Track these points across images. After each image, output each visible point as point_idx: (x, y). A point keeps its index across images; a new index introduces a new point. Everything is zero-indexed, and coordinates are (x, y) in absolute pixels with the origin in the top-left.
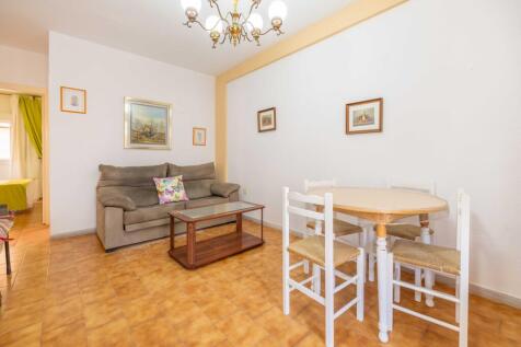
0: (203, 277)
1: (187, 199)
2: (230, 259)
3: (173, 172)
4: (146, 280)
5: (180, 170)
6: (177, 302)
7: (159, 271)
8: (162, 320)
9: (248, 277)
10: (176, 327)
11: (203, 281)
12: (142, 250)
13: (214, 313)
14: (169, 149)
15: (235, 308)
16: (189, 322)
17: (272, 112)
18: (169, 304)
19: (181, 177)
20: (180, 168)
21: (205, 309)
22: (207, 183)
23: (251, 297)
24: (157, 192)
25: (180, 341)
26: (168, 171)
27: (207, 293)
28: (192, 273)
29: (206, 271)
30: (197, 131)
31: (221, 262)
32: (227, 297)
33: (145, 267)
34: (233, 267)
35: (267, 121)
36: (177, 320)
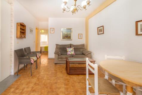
0: (70, 78)
1: (74, 54)
2: (80, 75)
3: (72, 46)
4: (58, 73)
5: (74, 46)
6: (61, 82)
7: (61, 72)
8: (55, 84)
9: (82, 83)
10: (57, 88)
11: (69, 79)
12: (61, 65)
13: (67, 89)
14: (71, 40)
15: (73, 90)
16: (60, 88)
17: (102, 27)
18: (59, 81)
19: (73, 48)
20: (74, 45)
21: (66, 86)
22: (81, 50)
23: (79, 90)
24: (67, 51)
25: (56, 92)
26: (70, 46)
27: (68, 82)
28: (68, 75)
29: (72, 76)
30: (79, 35)
31: (77, 75)
32: (73, 86)
33: (60, 70)
34: (80, 78)
35: (101, 30)
36: (58, 86)
